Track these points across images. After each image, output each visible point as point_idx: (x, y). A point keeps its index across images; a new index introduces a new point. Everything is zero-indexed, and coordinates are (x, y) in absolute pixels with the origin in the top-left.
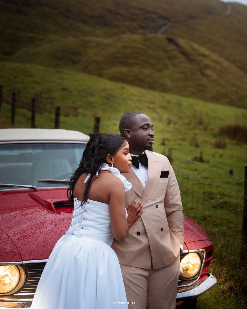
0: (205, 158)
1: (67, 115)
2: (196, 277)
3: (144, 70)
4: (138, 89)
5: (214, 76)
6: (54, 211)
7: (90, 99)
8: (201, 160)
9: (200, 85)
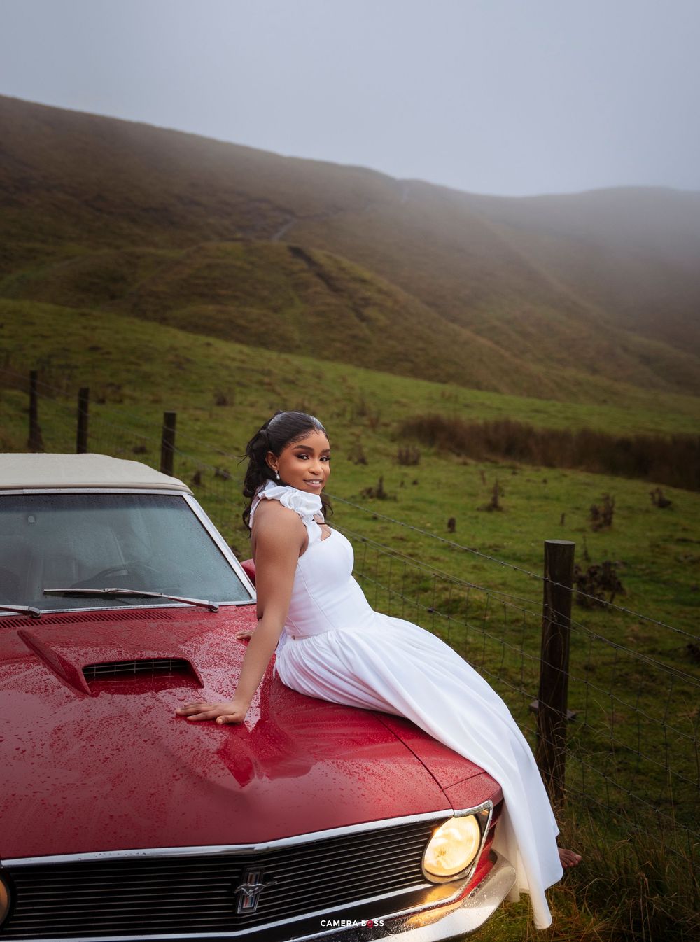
0: (387, 488)
1: (102, 401)
2: (466, 872)
3: (247, 310)
4: (238, 347)
5: (383, 320)
6: (88, 693)
7: (146, 368)
8: (381, 495)
9: (354, 337)
